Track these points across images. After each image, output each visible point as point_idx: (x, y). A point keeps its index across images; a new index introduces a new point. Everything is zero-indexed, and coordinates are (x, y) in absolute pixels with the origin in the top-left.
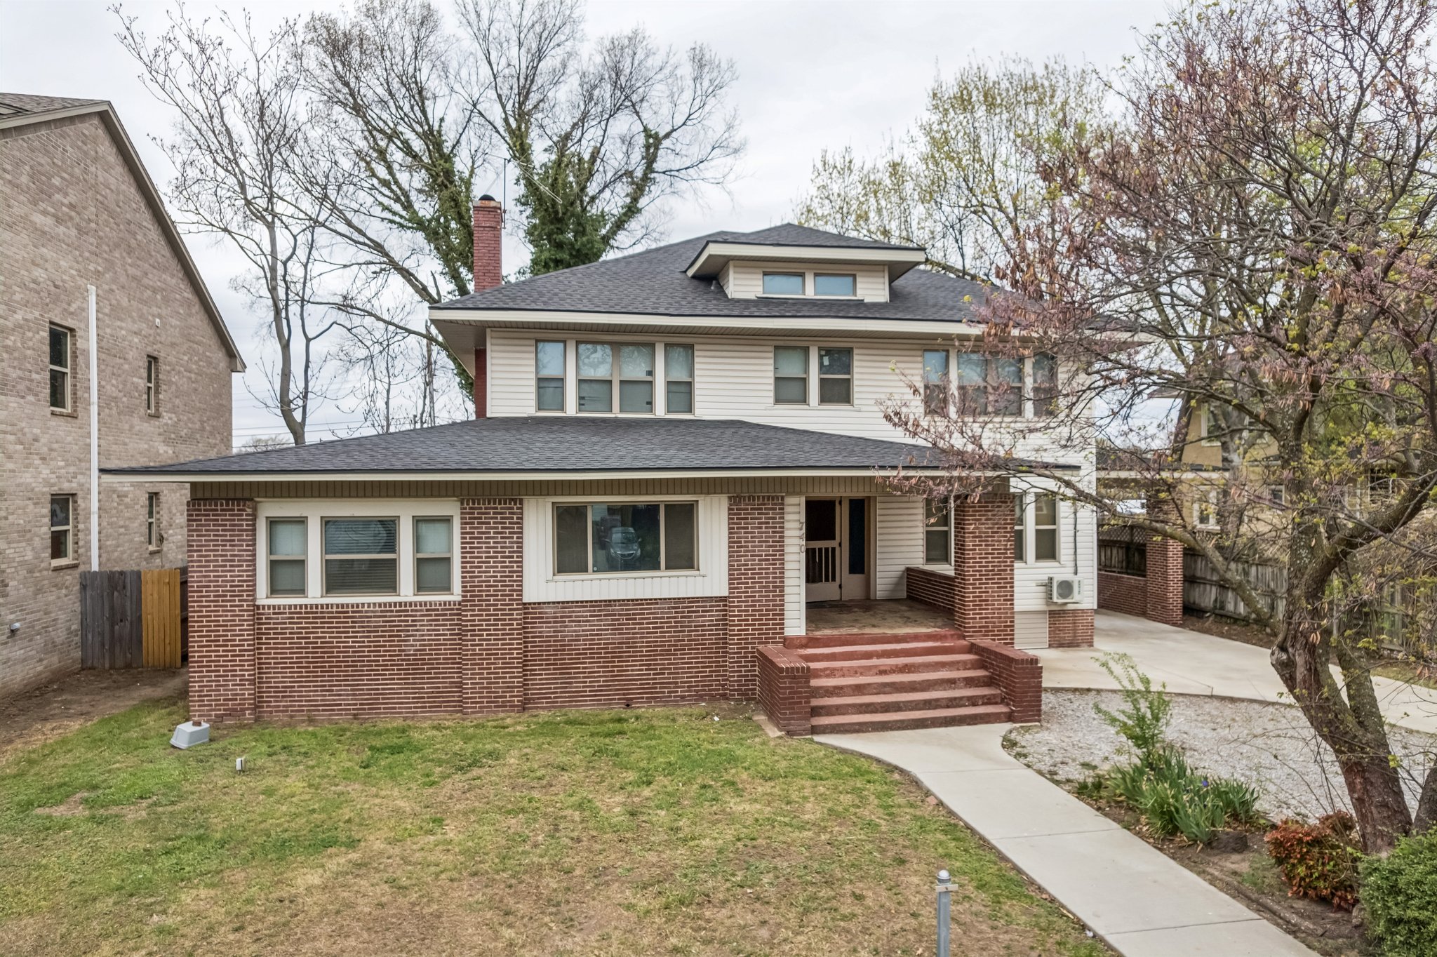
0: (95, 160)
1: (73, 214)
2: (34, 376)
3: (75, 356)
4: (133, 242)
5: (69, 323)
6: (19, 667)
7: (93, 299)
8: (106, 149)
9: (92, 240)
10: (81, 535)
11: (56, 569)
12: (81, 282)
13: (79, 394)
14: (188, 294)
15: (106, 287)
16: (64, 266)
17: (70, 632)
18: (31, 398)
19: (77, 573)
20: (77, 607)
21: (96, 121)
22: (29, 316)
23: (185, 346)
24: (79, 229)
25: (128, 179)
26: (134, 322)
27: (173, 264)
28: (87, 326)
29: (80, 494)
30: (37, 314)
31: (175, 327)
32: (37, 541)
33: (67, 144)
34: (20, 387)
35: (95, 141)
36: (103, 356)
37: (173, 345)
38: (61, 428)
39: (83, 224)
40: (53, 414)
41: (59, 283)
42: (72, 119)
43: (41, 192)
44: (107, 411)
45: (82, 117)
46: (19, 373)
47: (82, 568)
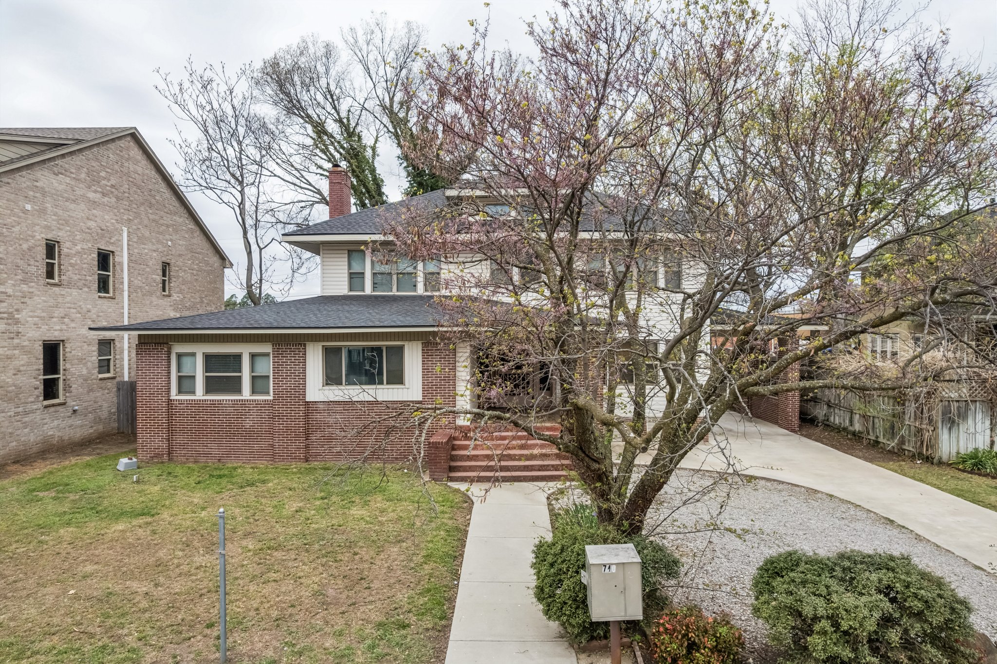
0: (128, 160)
1: (113, 190)
2: (88, 278)
3: (114, 266)
4: (153, 201)
5: (111, 248)
6: (78, 430)
7: (125, 235)
8: (136, 152)
9: (125, 203)
10: (117, 362)
11: (101, 379)
12: (117, 226)
13: (117, 286)
14: (192, 226)
15: (134, 227)
16: (108, 219)
17: (110, 413)
18: (86, 289)
19: (115, 381)
20: (115, 400)
21: (129, 139)
22: (85, 247)
23: (189, 256)
24: (118, 198)
25: (150, 166)
26: (153, 244)
27: (182, 210)
28: (122, 249)
29: (117, 340)
30: (90, 245)
31: (182, 246)
32: (89, 364)
33: (110, 154)
34: (78, 284)
35: (128, 149)
36: (132, 265)
37: (180, 255)
38: (105, 305)
39: (120, 195)
40: (99, 297)
41: (104, 228)
42: (113, 140)
43: (94, 180)
44: (135, 294)
45: (120, 138)
46: (78, 276)
47: (118, 379)
